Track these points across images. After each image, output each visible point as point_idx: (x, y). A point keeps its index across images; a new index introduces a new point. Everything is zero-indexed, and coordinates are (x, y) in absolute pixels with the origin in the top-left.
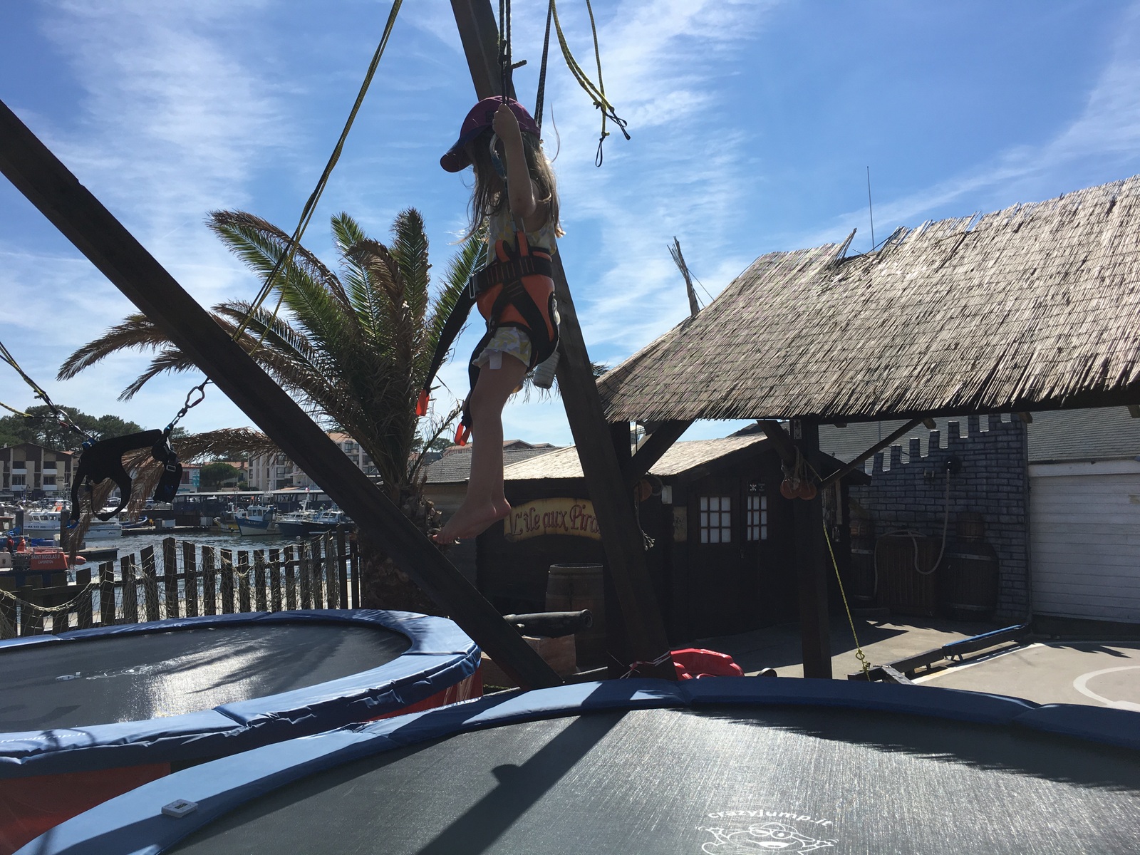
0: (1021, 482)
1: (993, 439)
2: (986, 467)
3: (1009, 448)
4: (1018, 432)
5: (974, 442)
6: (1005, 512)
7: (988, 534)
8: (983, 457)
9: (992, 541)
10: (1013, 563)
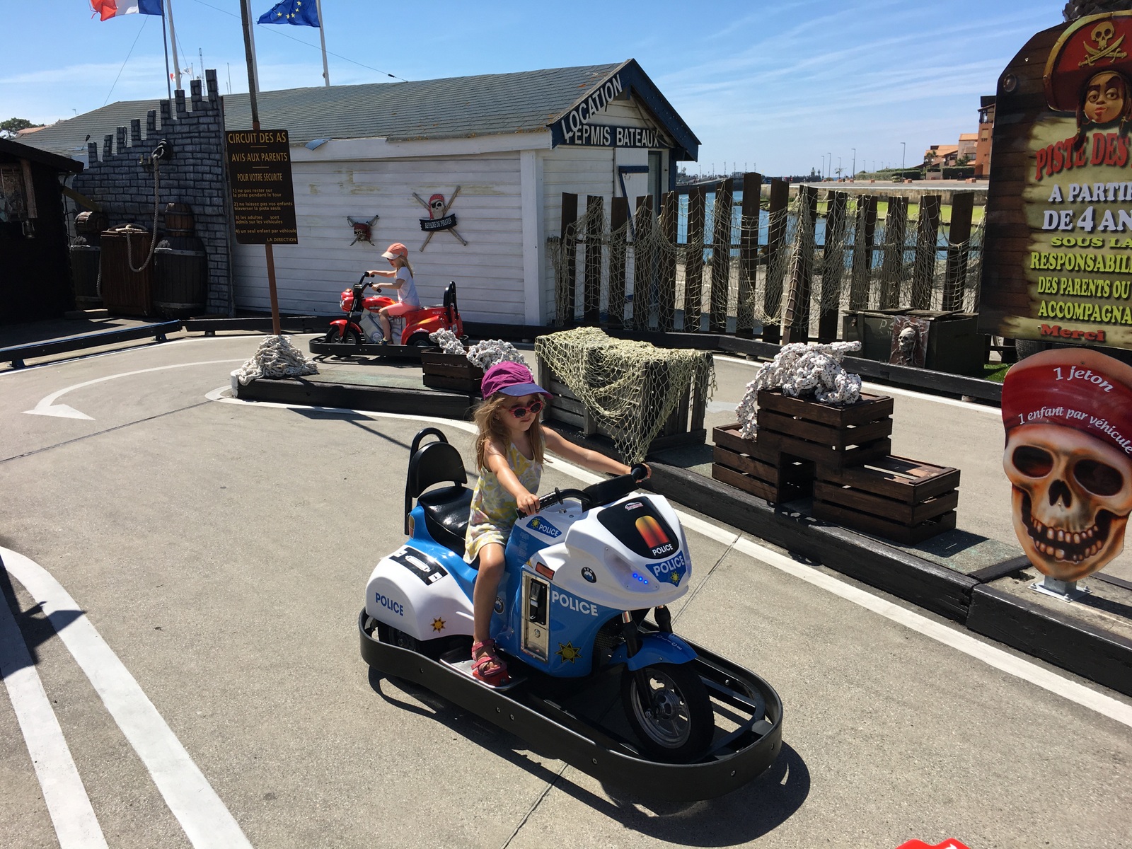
1: (195, 121)
2: (192, 152)
3: (209, 131)
4: (215, 112)
5: (181, 124)
7: (199, 227)
8: (189, 141)
9: (201, 234)
10: (217, 258)
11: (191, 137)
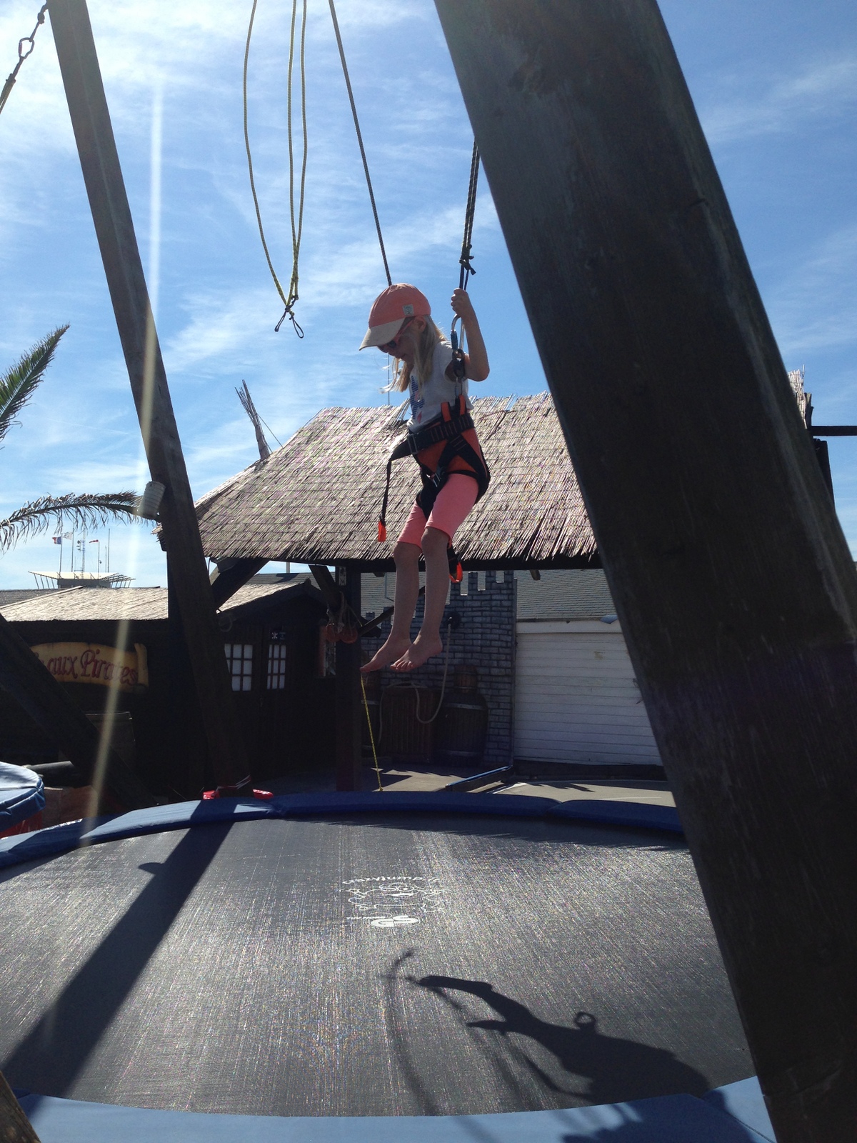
0: (510, 638)
1: (488, 597)
2: (481, 623)
3: (502, 606)
4: (509, 592)
5: (473, 600)
6: (496, 665)
7: (481, 685)
8: (479, 613)
9: (483, 691)
10: (500, 712)
11: (482, 611)
